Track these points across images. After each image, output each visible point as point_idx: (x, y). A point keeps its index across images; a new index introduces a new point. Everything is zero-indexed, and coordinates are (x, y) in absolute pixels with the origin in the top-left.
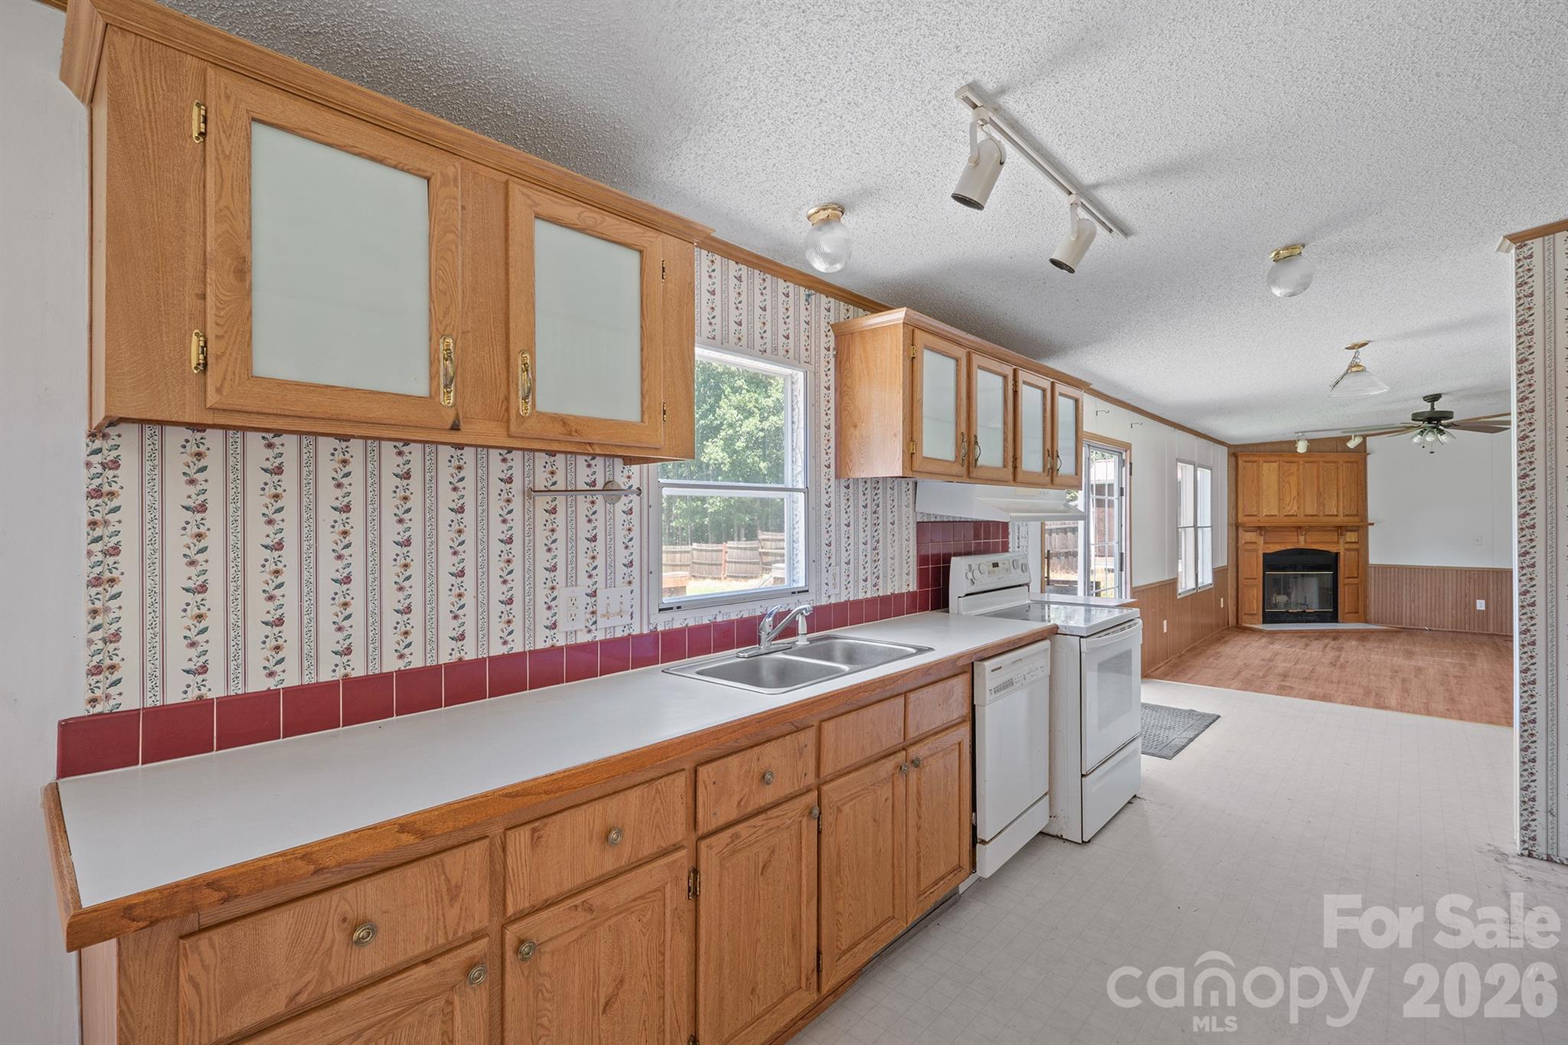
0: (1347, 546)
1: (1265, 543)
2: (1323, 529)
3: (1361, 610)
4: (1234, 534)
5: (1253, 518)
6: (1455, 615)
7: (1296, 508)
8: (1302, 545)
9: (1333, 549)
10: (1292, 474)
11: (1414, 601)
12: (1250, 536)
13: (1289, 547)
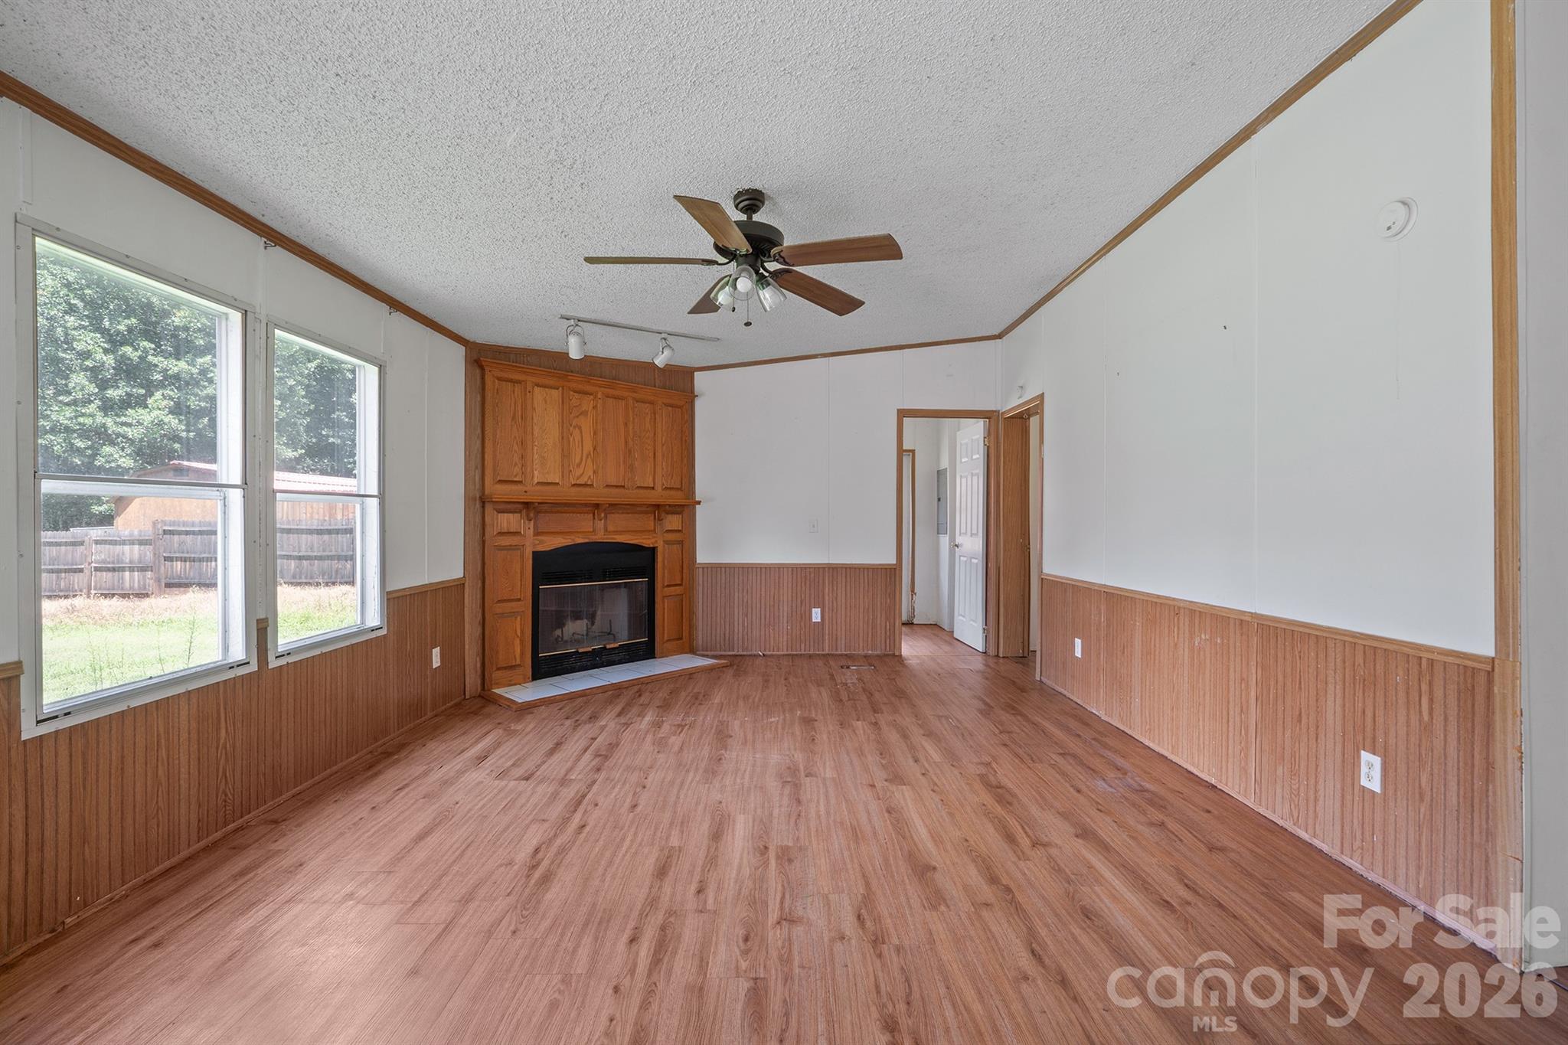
0: (671, 537)
1: (537, 533)
2: (631, 508)
3: (685, 634)
4: (478, 519)
5: (514, 487)
6: (790, 631)
7: (591, 473)
8: (600, 537)
9: (646, 541)
10: (584, 413)
11: (747, 616)
12: (508, 521)
13: (580, 540)
